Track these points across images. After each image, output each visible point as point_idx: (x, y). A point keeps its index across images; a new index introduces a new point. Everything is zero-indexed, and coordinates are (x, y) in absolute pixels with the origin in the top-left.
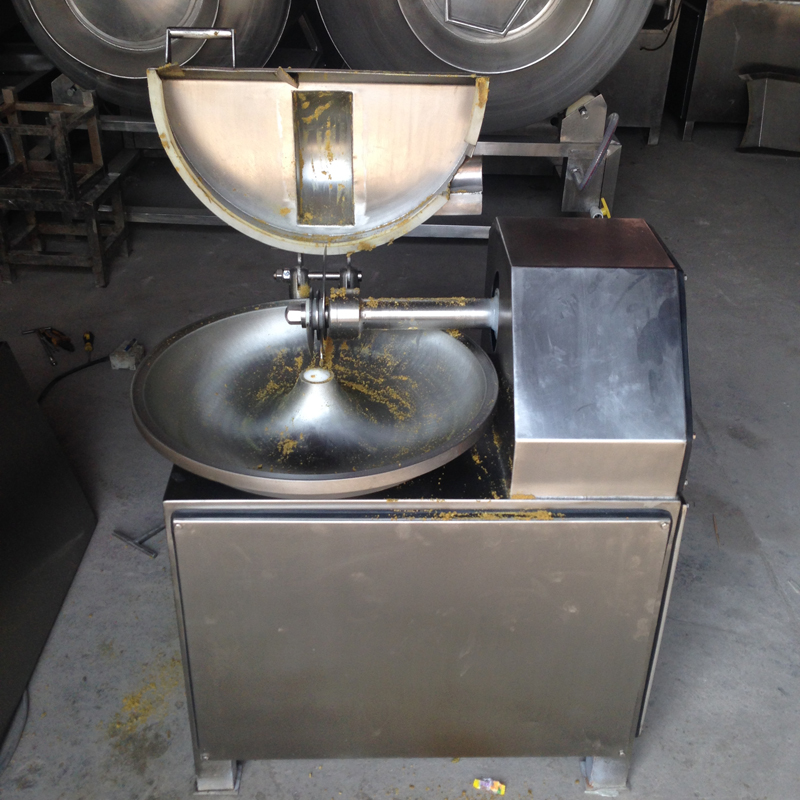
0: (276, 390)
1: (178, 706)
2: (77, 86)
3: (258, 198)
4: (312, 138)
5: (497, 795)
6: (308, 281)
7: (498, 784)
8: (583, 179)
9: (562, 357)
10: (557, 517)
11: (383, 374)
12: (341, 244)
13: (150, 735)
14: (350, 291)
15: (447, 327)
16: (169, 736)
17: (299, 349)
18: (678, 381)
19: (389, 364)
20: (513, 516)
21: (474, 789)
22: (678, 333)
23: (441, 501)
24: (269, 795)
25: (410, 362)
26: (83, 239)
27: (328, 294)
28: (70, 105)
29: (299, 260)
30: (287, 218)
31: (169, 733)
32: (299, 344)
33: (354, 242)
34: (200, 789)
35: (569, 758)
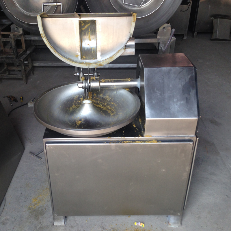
0: (75, 107)
1: (48, 201)
2: (18, 27)
3: (69, 53)
4: (85, 34)
5: (142, 227)
6: (84, 76)
7: (142, 224)
8: (164, 49)
9: (159, 94)
10: (159, 142)
11: (106, 102)
12: (93, 65)
13: (40, 209)
14: (96, 77)
15: (125, 88)
16: (45, 210)
17: (82, 96)
18: (195, 100)
19: (108, 99)
20: (145, 142)
21: (135, 225)
22: (195, 85)
23: (124, 138)
24: (75, 226)
25: (114, 99)
26: (20, 71)
27: (90, 79)
28: (16, 32)
29: (81, 70)
30: (78, 58)
31: (45, 209)
32: (82, 94)
33: (97, 64)
34: (54, 225)
35: (163, 216)
